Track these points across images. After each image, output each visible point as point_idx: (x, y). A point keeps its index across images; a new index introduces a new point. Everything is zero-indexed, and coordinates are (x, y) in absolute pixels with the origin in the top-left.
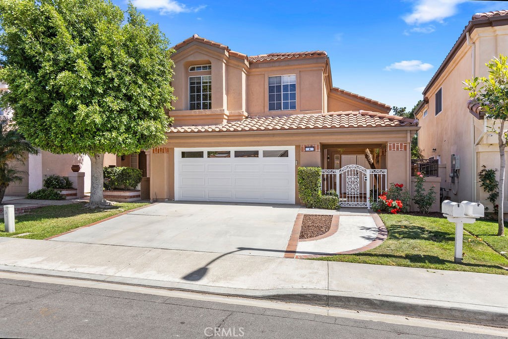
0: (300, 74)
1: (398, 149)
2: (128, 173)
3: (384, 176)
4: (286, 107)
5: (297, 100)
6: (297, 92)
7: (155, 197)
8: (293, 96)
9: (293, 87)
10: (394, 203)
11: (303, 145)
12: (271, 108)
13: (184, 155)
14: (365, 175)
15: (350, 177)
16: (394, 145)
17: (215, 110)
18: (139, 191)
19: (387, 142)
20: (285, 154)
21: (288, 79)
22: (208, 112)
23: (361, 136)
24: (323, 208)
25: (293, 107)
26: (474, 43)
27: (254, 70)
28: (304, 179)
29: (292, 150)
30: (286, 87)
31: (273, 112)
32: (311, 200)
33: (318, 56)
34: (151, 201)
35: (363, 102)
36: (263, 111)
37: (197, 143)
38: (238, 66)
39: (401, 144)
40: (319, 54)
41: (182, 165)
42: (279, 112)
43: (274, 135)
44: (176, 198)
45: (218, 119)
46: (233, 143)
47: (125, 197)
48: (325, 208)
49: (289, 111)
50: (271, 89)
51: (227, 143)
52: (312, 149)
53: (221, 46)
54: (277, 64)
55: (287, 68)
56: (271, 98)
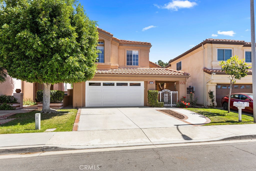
0: (140, 52)
1: (182, 83)
3: (177, 93)
4: (134, 64)
5: (139, 62)
6: (139, 58)
7: (76, 106)
8: (137, 60)
9: (137, 56)
10: (187, 104)
11: (149, 81)
12: (128, 64)
13: (90, 84)
14: (170, 93)
15: (165, 94)
16: (181, 82)
17: (107, 63)
18: (62, 103)
19: (179, 81)
20: (139, 85)
21: (135, 52)
22: (103, 64)
23: (171, 78)
24: (158, 107)
25: (137, 64)
26: (204, 48)
27: (120, 47)
28: (151, 95)
29: (142, 83)
30: (134, 55)
31: (129, 66)
32: (154, 104)
33: (147, 44)
34: (74, 107)
36: (124, 65)
37: (100, 79)
38: (116, 44)
39: (184, 82)
40: (149, 44)
41: (89, 89)
42: (131, 66)
43: (137, 76)
44: (86, 106)
45: (107, 68)
46: (118, 79)
47: (58, 106)
48: (159, 107)
49: (136, 66)
50: (128, 56)
51: (116, 79)
52: (152, 83)
53: (111, 34)
54: (131, 45)
55: (135, 47)
56: (128, 60)
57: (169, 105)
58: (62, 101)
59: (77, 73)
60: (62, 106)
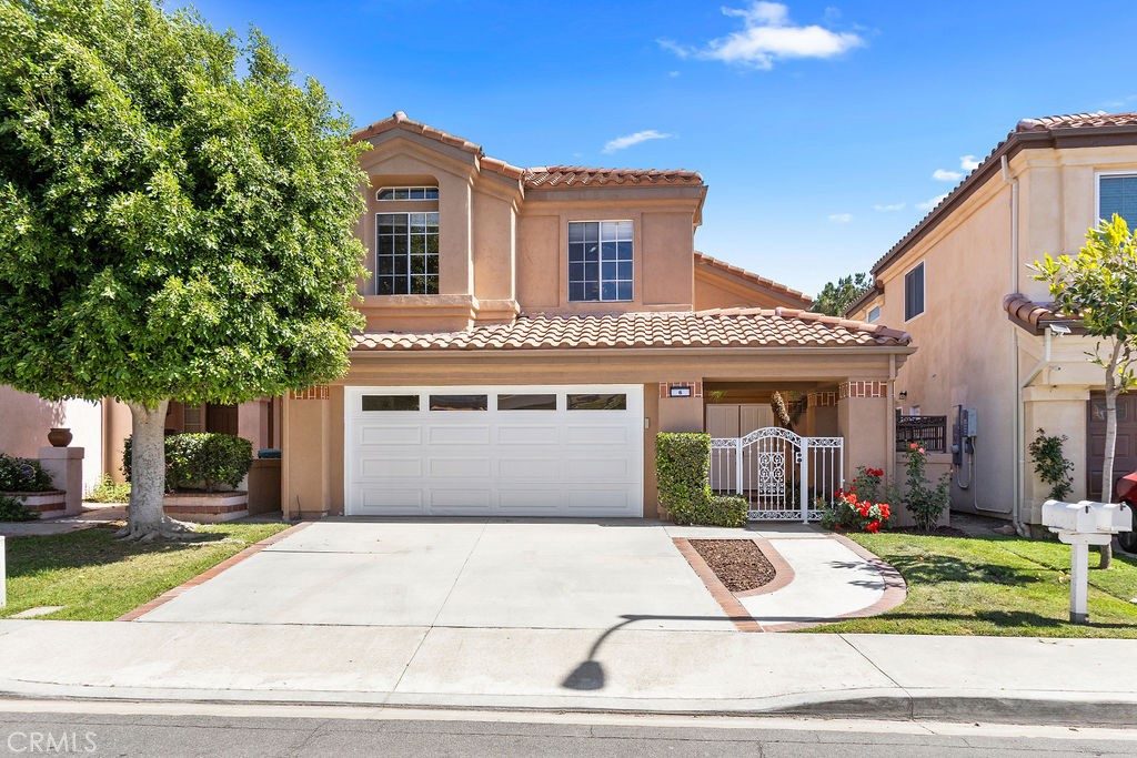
0: (642, 221)
1: (868, 392)
2: (223, 449)
3: (837, 450)
4: (610, 294)
5: (635, 280)
6: (635, 261)
7: (296, 509)
8: (626, 270)
9: (626, 249)
10: (875, 510)
11: (665, 381)
12: (576, 294)
13: (370, 403)
14: (797, 449)
15: (765, 454)
16: (861, 384)
17: (447, 296)
18: (243, 493)
19: (846, 379)
20: (619, 402)
21: (615, 229)
22: (428, 300)
23: (795, 365)
24: (714, 525)
25: (626, 293)
26: (1015, 178)
27: (534, 205)
28: (671, 460)
29: (635, 393)
30: (609, 247)
31: (581, 305)
32: (687, 507)
33: (683, 182)
34: (286, 517)
35: (756, 287)
36: (555, 302)
37: (410, 375)
38: (502, 193)
39: (876, 384)
40: (688, 178)
41: (364, 428)
42: (591, 305)
43: (599, 359)
44: (348, 510)
45: (453, 318)
46: (500, 375)
47: (214, 510)
48: (718, 525)
49: (617, 303)
50: (575, 251)
51: (485, 375)
52: (686, 392)
53: (466, 143)
54: (589, 194)
55: (611, 204)
56: (575, 272)
57: (788, 514)
58: (244, 485)
59: (224, 353)
60: (242, 507)
